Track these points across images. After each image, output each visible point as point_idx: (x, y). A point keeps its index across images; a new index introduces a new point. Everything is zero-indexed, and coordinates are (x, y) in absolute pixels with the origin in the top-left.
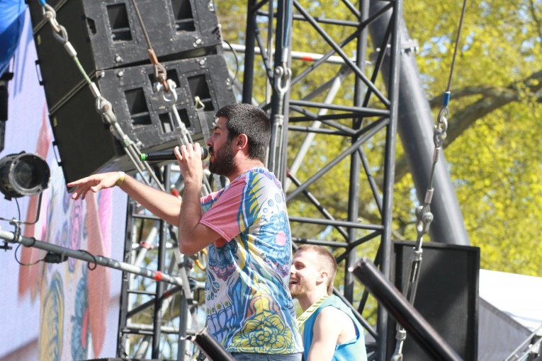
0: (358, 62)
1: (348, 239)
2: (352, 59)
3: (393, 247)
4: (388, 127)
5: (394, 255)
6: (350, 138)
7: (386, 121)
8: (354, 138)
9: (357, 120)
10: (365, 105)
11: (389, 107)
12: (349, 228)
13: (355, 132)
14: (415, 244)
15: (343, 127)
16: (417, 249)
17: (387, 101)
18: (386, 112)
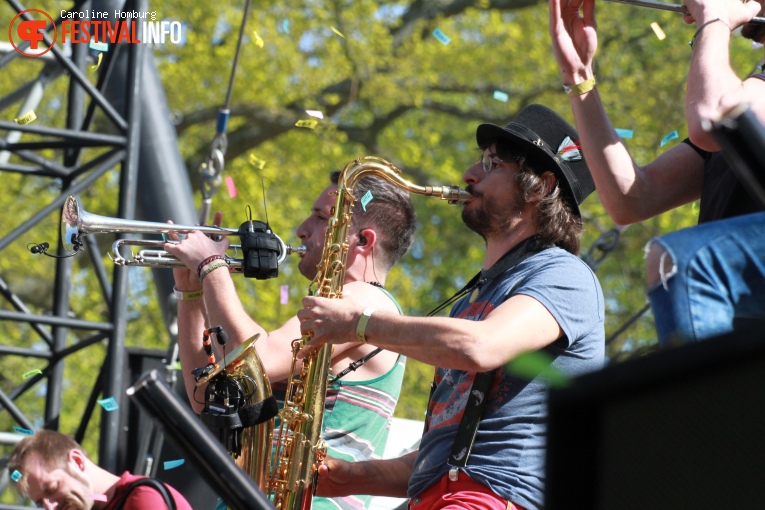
0: (74, 57)
1: (52, 345)
2: (66, 52)
3: (127, 360)
4: (124, 164)
5: (129, 372)
6: (59, 181)
7: (120, 155)
8: (67, 182)
9: (71, 152)
10: (85, 127)
11: (125, 133)
12: (55, 327)
13: (67, 171)
14: (165, 354)
15: (49, 164)
16: (169, 362)
17: (122, 123)
18: (120, 139)
